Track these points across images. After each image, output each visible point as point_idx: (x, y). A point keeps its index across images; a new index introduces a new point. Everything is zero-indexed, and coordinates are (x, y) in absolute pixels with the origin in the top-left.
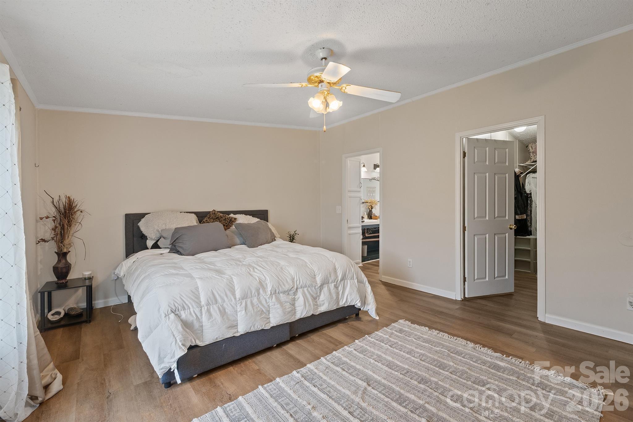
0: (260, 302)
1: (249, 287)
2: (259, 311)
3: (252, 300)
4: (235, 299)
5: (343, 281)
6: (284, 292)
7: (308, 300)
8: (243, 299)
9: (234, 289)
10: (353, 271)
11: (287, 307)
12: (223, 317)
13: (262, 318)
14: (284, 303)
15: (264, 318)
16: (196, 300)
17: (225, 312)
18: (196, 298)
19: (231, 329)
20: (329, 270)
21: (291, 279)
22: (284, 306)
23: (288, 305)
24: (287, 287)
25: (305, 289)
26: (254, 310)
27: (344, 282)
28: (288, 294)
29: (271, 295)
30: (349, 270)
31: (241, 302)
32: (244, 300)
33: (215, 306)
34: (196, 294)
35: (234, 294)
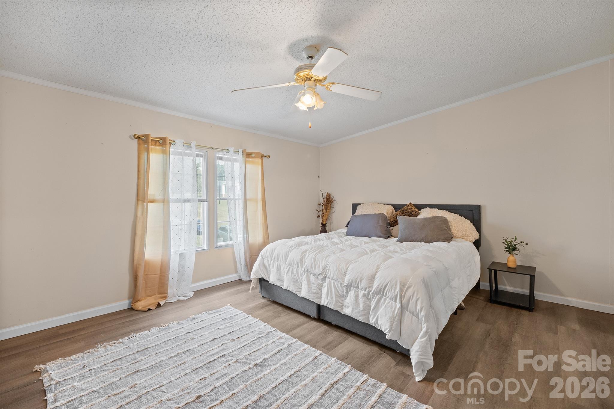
0: (298, 274)
1: (294, 259)
2: (294, 279)
3: (294, 269)
4: (285, 263)
5: (378, 296)
6: (315, 275)
7: (331, 291)
8: (289, 265)
9: (288, 257)
10: (397, 291)
11: (313, 288)
12: (277, 271)
13: (295, 285)
14: (312, 283)
15: (297, 286)
16: (271, 255)
17: (280, 269)
18: (272, 253)
19: (279, 281)
20: (363, 275)
21: (323, 267)
22: (311, 286)
23: (314, 287)
24: (317, 271)
25: (332, 281)
26: (291, 276)
27: (381, 298)
28: (318, 278)
29: (304, 272)
30: (392, 287)
31: (287, 267)
32: (289, 267)
33: (277, 262)
34: (273, 252)
35: (286, 260)
